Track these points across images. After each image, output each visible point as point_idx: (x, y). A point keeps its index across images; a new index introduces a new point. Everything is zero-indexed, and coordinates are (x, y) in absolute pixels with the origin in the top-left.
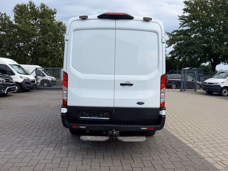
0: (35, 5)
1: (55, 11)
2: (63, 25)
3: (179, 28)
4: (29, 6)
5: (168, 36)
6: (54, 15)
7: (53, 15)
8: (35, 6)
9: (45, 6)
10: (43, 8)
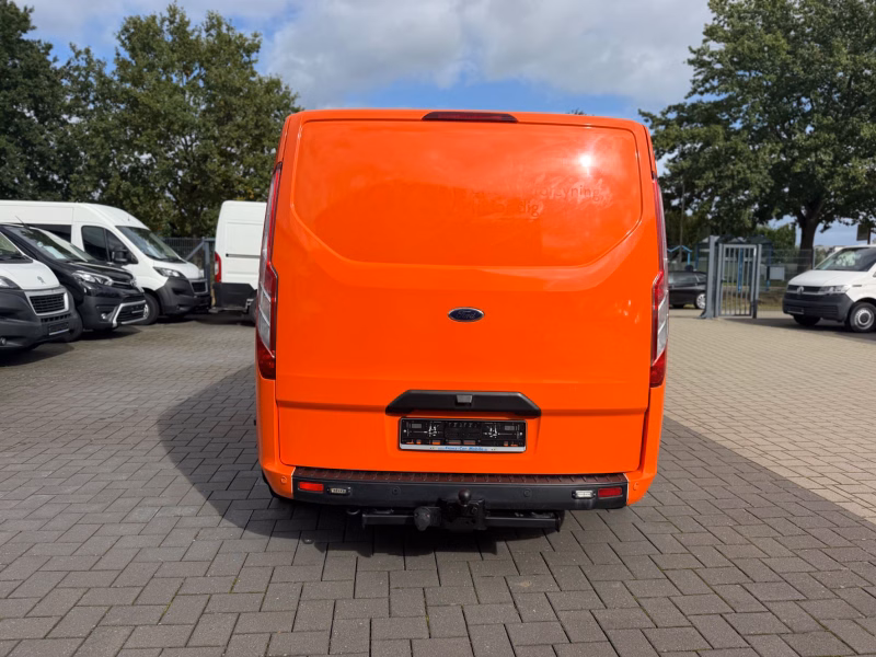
0: (187, 19)
1: (256, 42)
3: (686, 98)
4: (167, 23)
5: (649, 124)
6: (254, 56)
7: (248, 56)
8: (188, 23)
9: (220, 24)
10: (213, 32)
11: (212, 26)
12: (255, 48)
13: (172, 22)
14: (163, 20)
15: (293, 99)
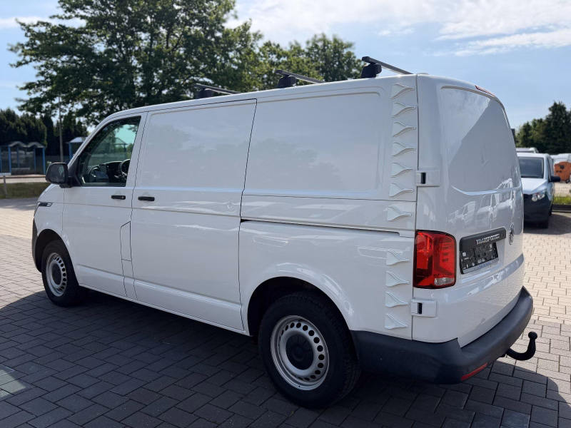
3: (51, 17)
5: (24, 32)
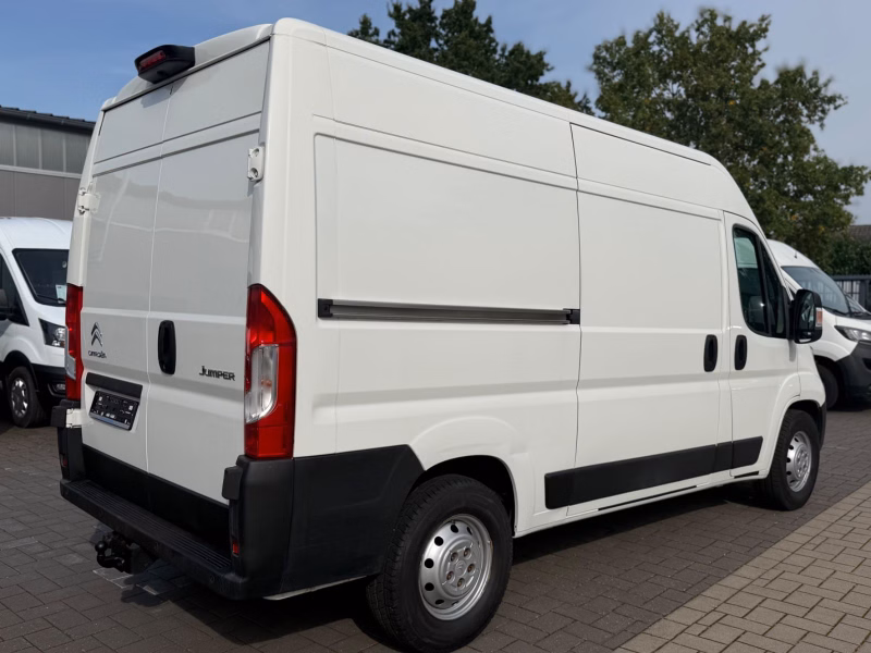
0: (675, 23)
1: (764, 26)
2: (809, 75)
4: (654, 33)
6: (760, 45)
7: (753, 46)
8: (677, 27)
9: (713, 16)
10: (705, 29)
11: (705, 21)
12: (762, 32)
13: (659, 32)
14: (650, 32)
15: (826, 85)
